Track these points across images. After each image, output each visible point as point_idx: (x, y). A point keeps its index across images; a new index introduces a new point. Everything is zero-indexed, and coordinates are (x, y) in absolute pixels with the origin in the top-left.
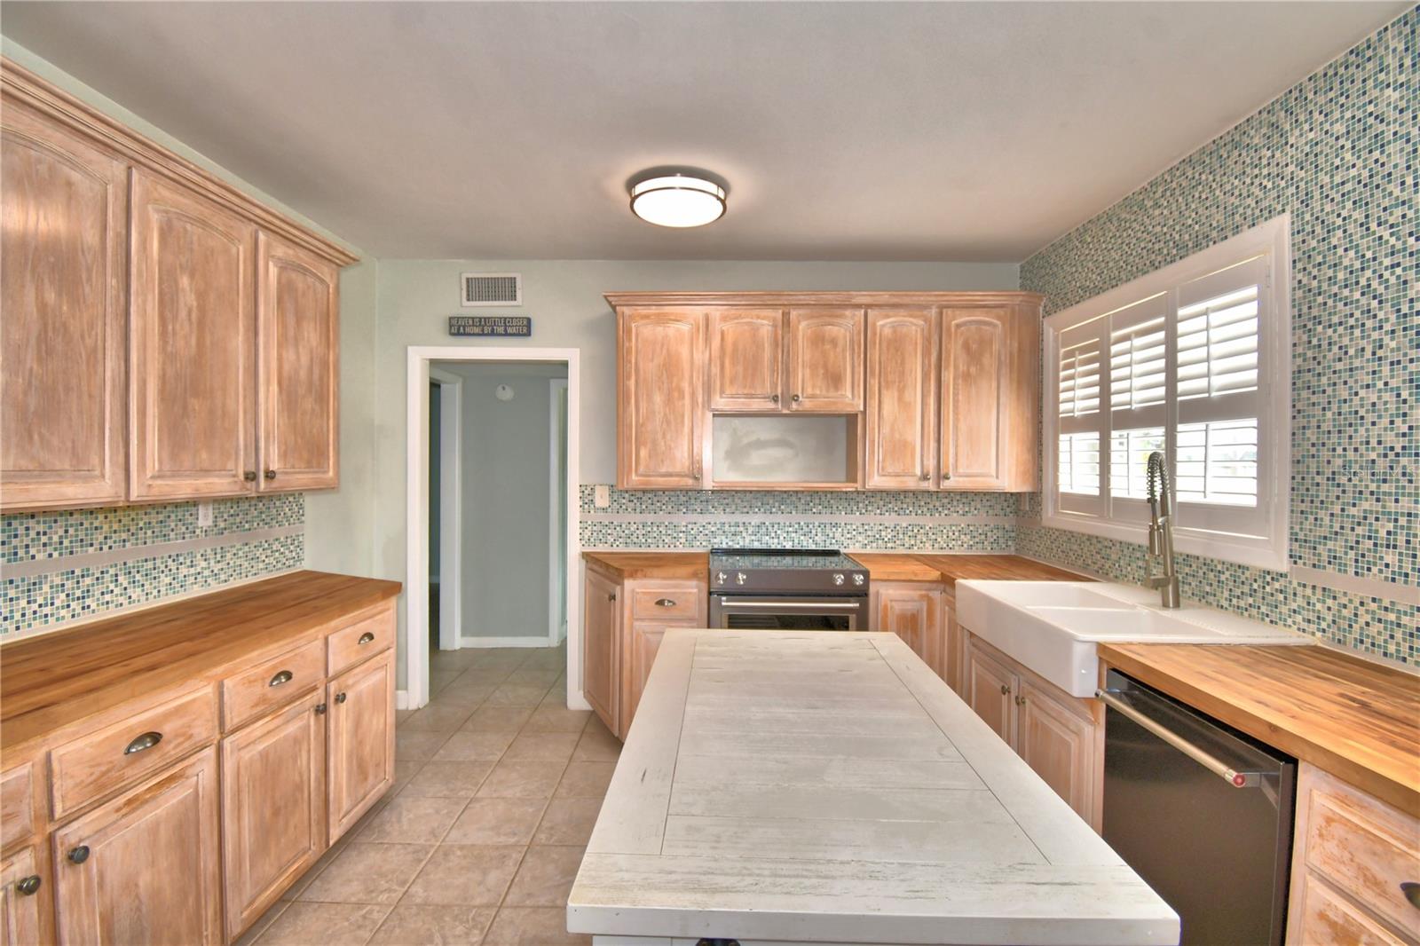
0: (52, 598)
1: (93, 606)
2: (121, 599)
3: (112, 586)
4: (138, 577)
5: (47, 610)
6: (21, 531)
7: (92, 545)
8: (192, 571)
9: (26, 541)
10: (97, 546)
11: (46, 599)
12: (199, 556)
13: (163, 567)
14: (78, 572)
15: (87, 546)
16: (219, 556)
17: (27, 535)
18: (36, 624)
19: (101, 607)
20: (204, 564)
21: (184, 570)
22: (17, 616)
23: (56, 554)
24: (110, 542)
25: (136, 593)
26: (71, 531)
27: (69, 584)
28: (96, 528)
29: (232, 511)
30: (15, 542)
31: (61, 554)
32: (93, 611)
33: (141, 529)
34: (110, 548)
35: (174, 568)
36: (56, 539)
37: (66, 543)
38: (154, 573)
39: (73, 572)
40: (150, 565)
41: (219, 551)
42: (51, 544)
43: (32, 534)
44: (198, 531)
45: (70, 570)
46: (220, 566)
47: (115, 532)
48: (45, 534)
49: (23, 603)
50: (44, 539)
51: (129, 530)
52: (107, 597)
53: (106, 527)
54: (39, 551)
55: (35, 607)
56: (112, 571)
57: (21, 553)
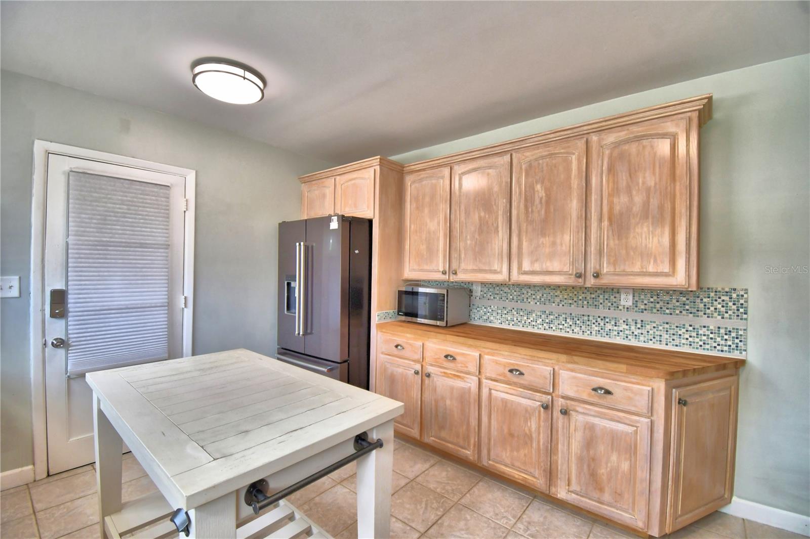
0: (536, 320)
1: (554, 328)
2: (568, 330)
3: (563, 322)
4: (578, 322)
5: (534, 323)
6: (525, 292)
7: (554, 303)
8: (616, 328)
9: (527, 296)
10: (556, 303)
11: (534, 319)
12: (621, 321)
13: (594, 321)
14: (547, 312)
15: (552, 302)
16: (639, 326)
17: (527, 294)
18: (529, 327)
19: (557, 330)
20: (625, 326)
21: (609, 326)
22: (523, 322)
23: (538, 303)
24: (563, 303)
25: (577, 329)
26: (545, 295)
27: (543, 316)
28: (556, 296)
29: (652, 300)
30: (523, 296)
31: (540, 304)
32: (554, 330)
33: (580, 300)
34: (563, 305)
35: (602, 324)
36: (538, 297)
37: (543, 300)
38: (588, 323)
39: (545, 312)
40: (586, 318)
41: (639, 321)
42: (536, 299)
43: (529, 294)
44: (621, 307)
45: (544, 310)
46: (640, 331)
47: (566, 299)
48: (534, 295)
49: (525, 318)
50: (534, 297)
51: (573, 299)
52: (561, 327)
53: (561, 296)
54: (531, 301)
55: (529, 321)
56: (564, 316)
57: (525, 300)
